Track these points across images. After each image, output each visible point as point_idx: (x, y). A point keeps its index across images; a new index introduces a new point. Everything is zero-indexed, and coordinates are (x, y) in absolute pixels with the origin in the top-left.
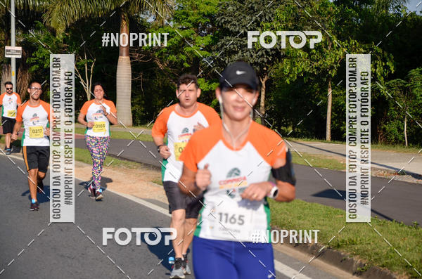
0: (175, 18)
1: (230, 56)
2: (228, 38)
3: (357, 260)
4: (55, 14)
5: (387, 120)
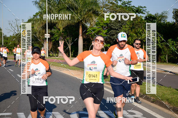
0: (96, 25)
1: (113, 36)
2: (112, 30)
3: (152, 98)
4: (60, 24)
5: (161, 55)
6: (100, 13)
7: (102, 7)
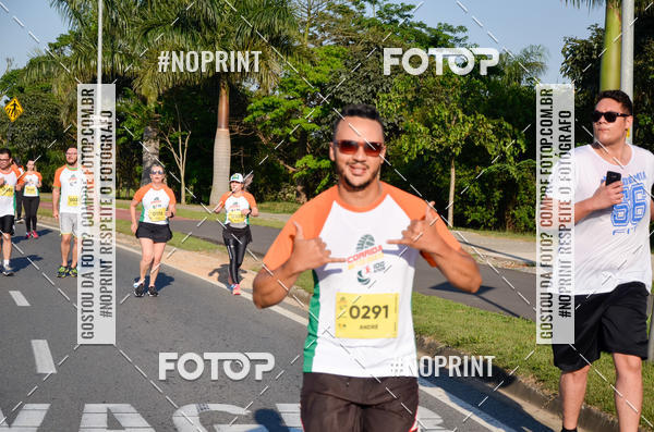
0: (281, 87)
4: (146, 80)
5: (516, 205)
6: (297, 43)
7: (304, 23)
